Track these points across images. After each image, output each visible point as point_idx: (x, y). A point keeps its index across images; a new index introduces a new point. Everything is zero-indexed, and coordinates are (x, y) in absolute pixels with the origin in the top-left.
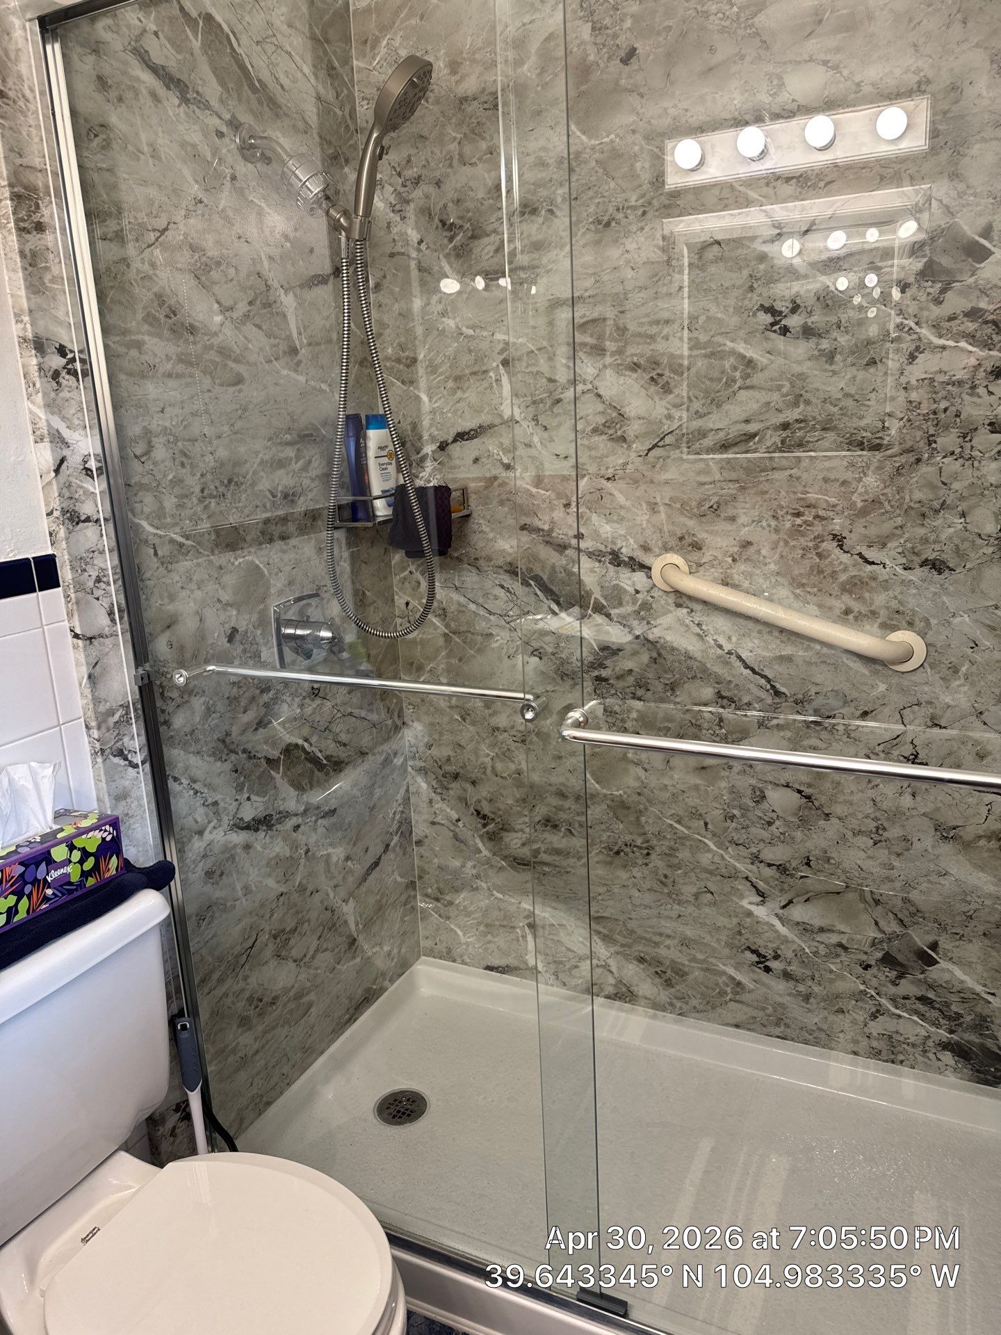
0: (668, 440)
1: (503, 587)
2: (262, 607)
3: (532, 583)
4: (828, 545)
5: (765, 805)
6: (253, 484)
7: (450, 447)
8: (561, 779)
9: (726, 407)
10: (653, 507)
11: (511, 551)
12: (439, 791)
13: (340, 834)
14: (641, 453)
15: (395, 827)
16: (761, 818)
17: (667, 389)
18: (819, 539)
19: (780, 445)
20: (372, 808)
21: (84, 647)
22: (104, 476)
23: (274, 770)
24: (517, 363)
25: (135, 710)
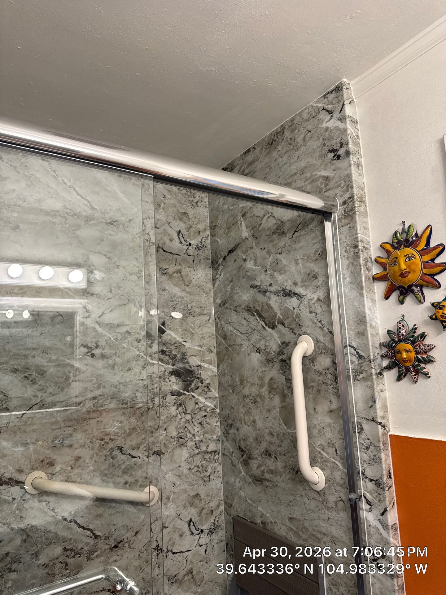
4: (116, 452)
9: (65, 390)
17: (34, 382)
18: (112, 450)
19: (92, 407)
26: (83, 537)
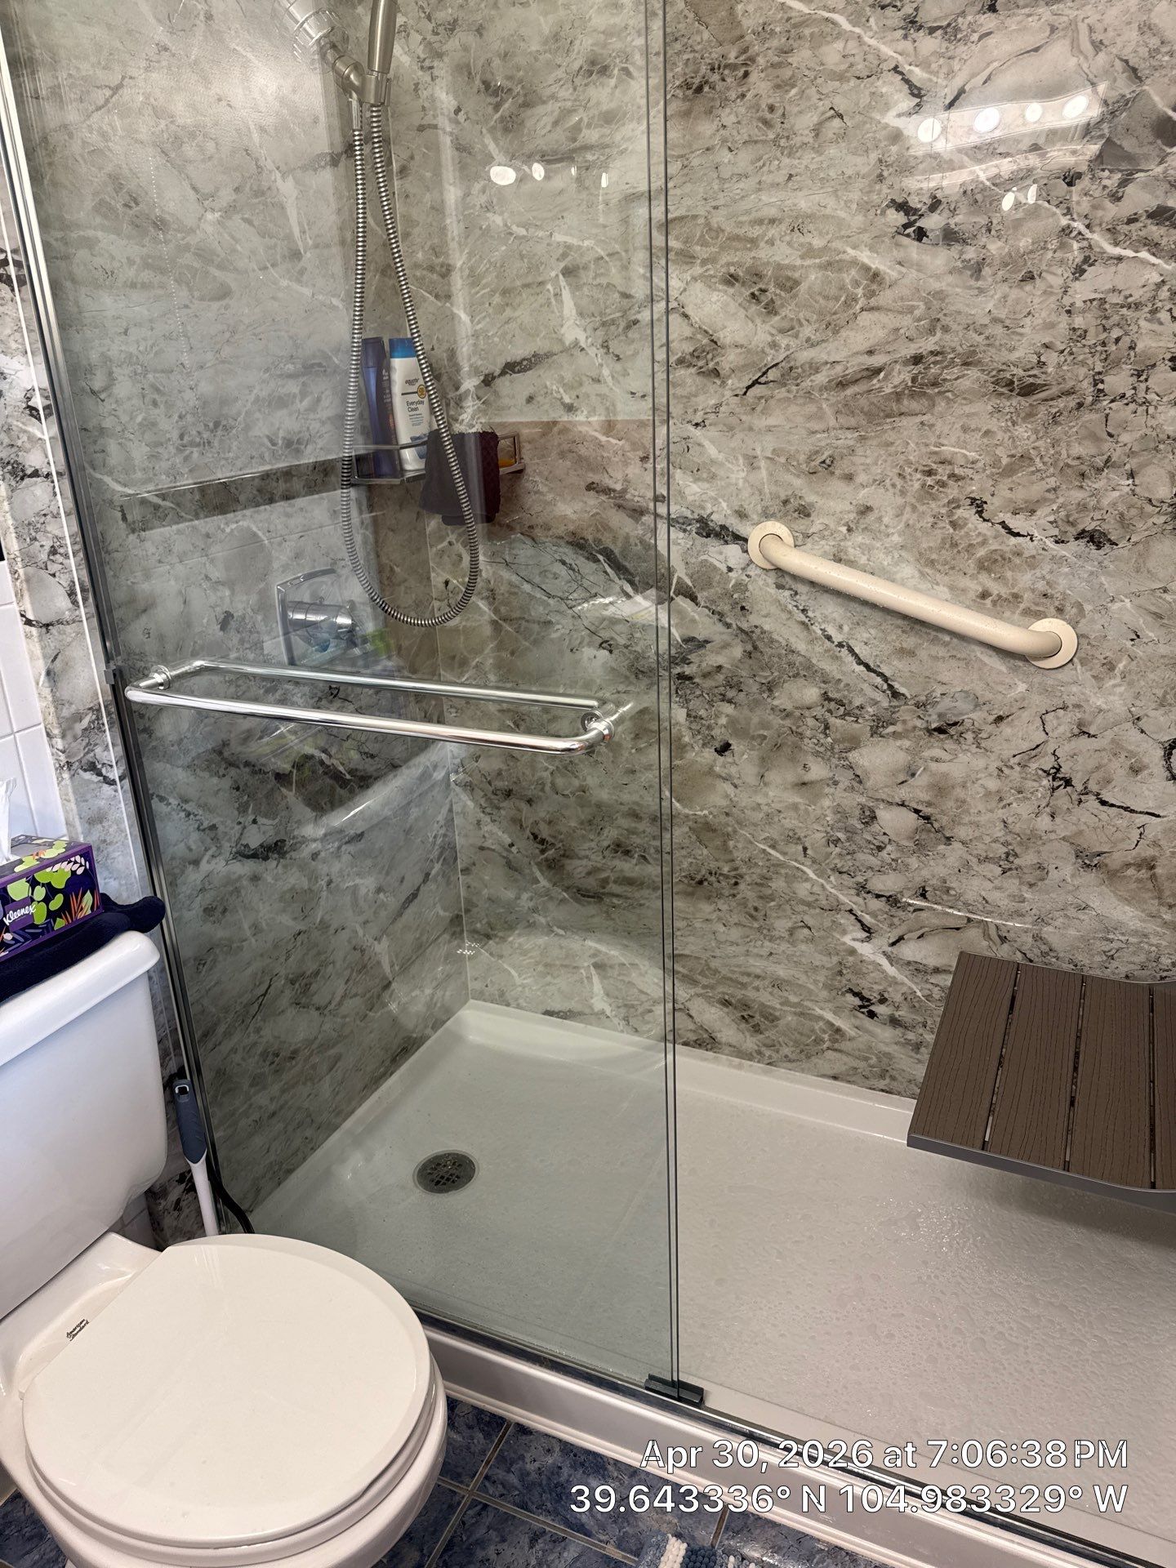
0: (771, 375)
1: (564, 563)
2: (262, 585)
3: (601, 558)
4: (967, 513)
5: (875, 828)
6: (247, 428)
7: (497, 381)
8: (635, 798)
9: (844, 333)
10: (752, 462)
11: (574, 517)
12: (488, 810)
13: (369, 862)
14: (738, 392)
15: (436, 853)
16: (870, 842)
17: (771, 309)
18: (954, 504)
19: (910, 384)
20: (407, 832)
21: (40, 635)
22: (54, 417)
23: (284, 786)
24: (582, 273)
25: (109, 714)
26: (865, 686)
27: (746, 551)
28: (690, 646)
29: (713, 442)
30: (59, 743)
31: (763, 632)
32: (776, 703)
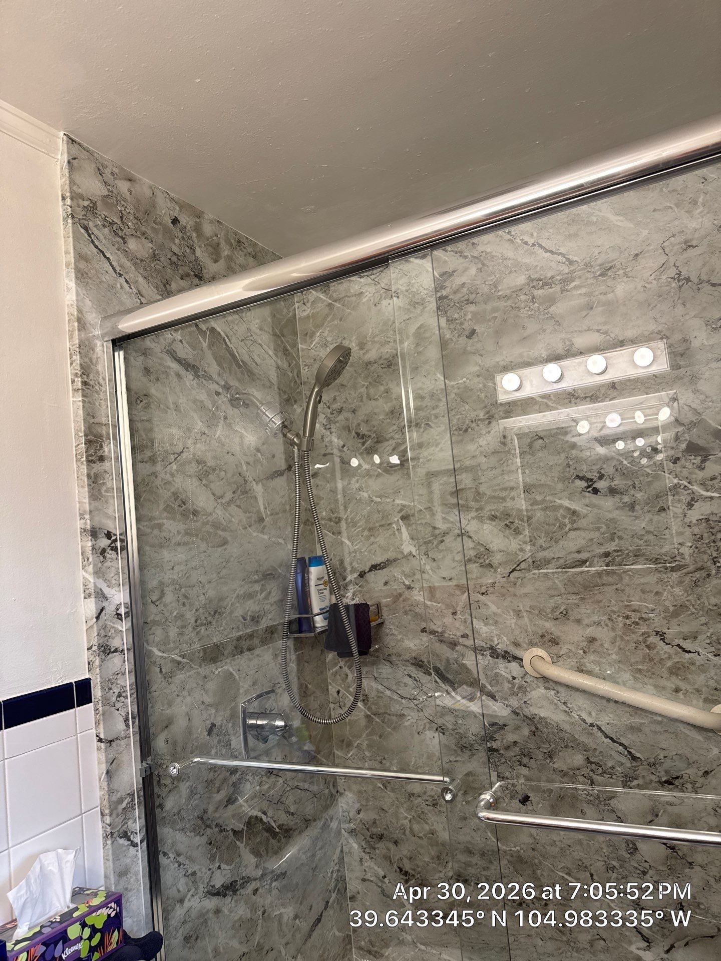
0: (523, 566)
1: (410, 676)
2: (233, 704)
3: (433, 672)
4: (654, 640)
5: (638, 857)
6: (231, 612)
7: (367, 575)
8: (468, 838)
9: (561, 543)
10: (518, 614)
11: (415, 648)
12: (367, 850)
13: (289, 895)
14: (505, 575)
15: (333, 885)
16: (637, 868)
17: (517, 532)
18: (647, 635)
19: (605, 568)
20: (314, 869)
21: (106, 748)
22: (130, 618)
23: (239, 841)
24: (411, 518)
25: (139, 797)
26: (613, 753)
27: (523, 667)
28: (494, 728)
29: (493, 603)
30: (108, 819)
31: (541, 718)
32: (556, 766)
